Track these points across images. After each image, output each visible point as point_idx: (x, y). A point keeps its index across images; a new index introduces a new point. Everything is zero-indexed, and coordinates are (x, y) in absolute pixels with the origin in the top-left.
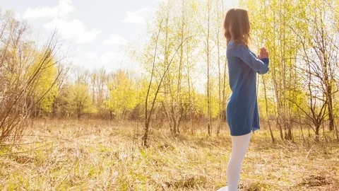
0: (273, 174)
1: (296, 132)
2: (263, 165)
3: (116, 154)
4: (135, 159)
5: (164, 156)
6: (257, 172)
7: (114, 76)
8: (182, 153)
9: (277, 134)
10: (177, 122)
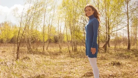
0: (72, 70)
1: (78, 47)
2: (67, 66)
3: (5, 63)
4: (14, 65)
5: (26, 63)
6: (65, 70)
7: (3, 24)
8: (33, 61)
9: (71, 49)
10: (30, 45)
